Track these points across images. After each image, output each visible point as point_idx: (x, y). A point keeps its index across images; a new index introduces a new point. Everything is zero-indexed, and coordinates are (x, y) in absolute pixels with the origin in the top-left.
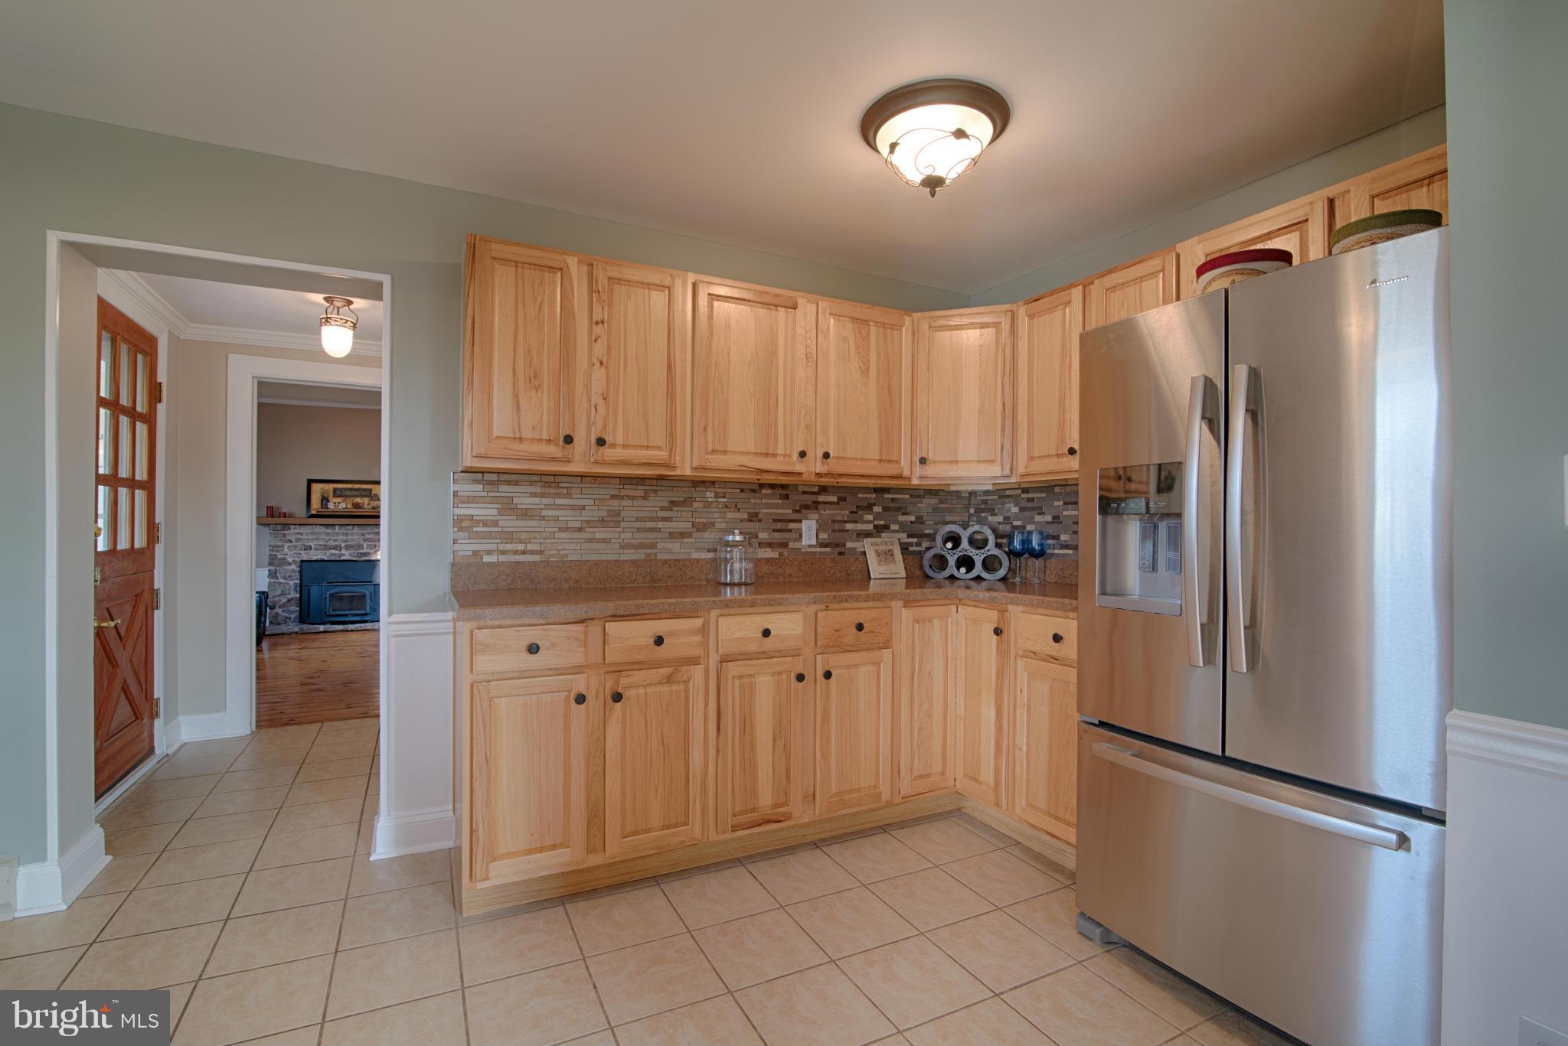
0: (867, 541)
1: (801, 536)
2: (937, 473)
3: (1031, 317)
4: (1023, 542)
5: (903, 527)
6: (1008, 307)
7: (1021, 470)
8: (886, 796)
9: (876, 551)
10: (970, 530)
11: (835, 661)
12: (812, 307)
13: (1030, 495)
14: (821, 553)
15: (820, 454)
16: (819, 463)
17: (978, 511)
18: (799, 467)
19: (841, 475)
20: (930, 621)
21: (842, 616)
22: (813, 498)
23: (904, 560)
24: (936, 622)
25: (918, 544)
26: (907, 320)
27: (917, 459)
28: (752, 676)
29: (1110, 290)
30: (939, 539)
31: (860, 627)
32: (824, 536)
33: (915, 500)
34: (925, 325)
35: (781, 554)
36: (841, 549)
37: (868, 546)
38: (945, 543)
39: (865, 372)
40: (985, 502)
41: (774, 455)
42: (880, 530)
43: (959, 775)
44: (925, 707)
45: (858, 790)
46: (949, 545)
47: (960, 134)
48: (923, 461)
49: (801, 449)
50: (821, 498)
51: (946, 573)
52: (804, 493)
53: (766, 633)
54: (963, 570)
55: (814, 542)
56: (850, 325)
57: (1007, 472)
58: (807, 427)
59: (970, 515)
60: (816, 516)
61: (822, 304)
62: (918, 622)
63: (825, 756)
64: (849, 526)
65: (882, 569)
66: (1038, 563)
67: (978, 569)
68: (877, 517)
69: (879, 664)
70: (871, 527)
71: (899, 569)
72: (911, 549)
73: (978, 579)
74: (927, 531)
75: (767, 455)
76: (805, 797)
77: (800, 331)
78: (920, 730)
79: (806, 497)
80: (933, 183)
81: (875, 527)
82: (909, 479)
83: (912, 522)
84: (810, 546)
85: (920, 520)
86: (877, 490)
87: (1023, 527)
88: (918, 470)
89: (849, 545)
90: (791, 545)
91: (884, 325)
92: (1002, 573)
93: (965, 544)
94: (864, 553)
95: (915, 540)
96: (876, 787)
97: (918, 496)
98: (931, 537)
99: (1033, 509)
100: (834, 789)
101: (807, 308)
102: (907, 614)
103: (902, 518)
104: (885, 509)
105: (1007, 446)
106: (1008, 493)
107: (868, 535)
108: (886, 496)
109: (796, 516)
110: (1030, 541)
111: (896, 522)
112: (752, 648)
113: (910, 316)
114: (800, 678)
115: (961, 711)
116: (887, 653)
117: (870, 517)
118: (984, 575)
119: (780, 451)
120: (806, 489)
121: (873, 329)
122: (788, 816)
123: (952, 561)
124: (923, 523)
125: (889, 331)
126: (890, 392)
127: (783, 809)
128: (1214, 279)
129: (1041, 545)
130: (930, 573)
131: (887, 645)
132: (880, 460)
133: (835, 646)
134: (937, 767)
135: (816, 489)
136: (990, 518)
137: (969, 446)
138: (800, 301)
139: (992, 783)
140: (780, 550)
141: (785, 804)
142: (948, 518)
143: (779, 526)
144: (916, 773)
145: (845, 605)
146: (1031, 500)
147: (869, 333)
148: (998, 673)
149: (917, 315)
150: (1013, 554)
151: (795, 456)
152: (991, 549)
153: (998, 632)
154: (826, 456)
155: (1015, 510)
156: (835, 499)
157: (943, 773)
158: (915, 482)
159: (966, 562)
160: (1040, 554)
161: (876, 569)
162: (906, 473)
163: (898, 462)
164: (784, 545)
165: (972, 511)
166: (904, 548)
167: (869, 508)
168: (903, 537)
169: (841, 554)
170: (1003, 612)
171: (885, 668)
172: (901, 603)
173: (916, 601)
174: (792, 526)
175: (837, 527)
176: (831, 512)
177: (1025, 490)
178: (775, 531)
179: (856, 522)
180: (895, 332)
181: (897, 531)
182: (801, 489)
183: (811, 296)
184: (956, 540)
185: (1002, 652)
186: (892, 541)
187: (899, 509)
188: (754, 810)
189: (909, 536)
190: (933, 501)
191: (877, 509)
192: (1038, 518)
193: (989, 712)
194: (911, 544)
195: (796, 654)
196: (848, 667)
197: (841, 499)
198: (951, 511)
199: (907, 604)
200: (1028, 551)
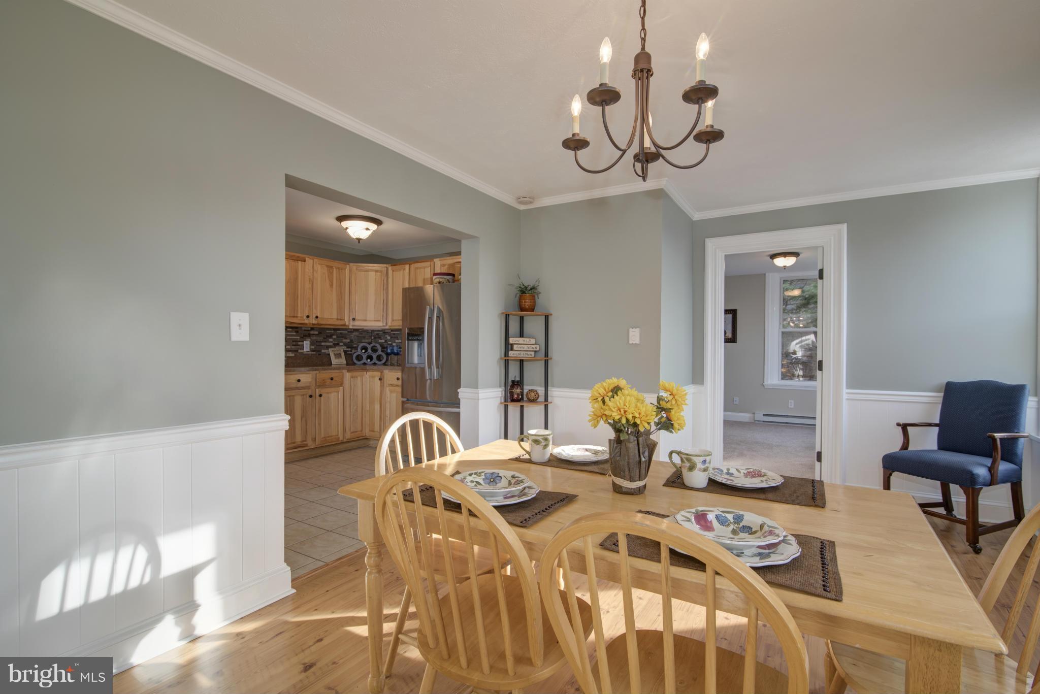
0: (330, 350)
1: (303, 347)
2: (358, 324)
3: (393, 271)
4: (391, 350)
5: (345, 344)
6: (385, 265)
7: (389, 324)
8: (341, 438)
9: (334, 354)
10: (372, 345)
11: (323, 391)
12: (311, 261)
13: (394, 332)
14: (312, 354)
15: (314, 317)
16: (314, 320)
17: (375, 338)
18: (306, 321)
19: (322, 325)
20: (357, 377)
21: (325, 374)
22: (308, 332)
23: (345, 357)
24: (359, 378)
25: (351, 351)
26: (348, 266)
27: (351, 318)
28: (293, 396)
29: (417, 268)
30: (359, 349)
31: (332, 379)
32: (313, 347)
33: (350, 333)
34: (354, 268)
35: (295, 355)
36: (319, 353)
37: (331, 352)
38: (362, 350)
39: (332, 286)
40: (377, 334)
41: (297, 317)
42: (336, 345)
43: (367, 431)
44: (355, 407)
45: (331, 436)
46: (363, 351)
47: (367, 229)
48: (354, 319)
49: (307, 315)
50: (312, 332)
51: (362, 362)
52: (305, 330)
53: (299, 381)
54: (369, 360)
55: (309, 350)
56: (326, 268)
57: (385, 325)
58: (309, 306)
59: (372, 339)
60: (309, 340)
61: (315, 260)
62: (352, 377)
63: (320, 424)
64: (323, 344)
65: (337, 360)
66: (396, 358)
67: (375, 360)
68: (334, 339)
69: (338, 392)
70: (332, 344)
71: (343, 361)
72: (348, 353)
73: (375, 364)
74: (354, 346)
75: (294, 317)
76: (312, 439)
77: (307, 270)
78: (353, 415)
79: (305, 332)
80: (359, 240)
81: (334, 344)
82: (348, 326)
83: (348, 342)
84: (307, 352)
85: (351, 341)
86: (334, 329)
87: (392, 344)
88: (352, 323)
89: (323, 351)
90: (300, 351)
91: (339, 268)
92: (384, 361)
93: (369, 350)
94: (329, 355)
95: (350, 349)
96: (337, 435)
97: (351, 332)
98: (356, 348)
99: (395, 337)
100: (323, 436)
101: (309, 261)
102: (348, 375)
103: (344, 340)
104: (337, 337)
105: (385, 315)
106: (386, 331)
107: (331, 347)
108: (338, 332)
109: (302, 340)
110: (393, 349)
111: (342, 342)
112: (294, 386)
113: (349, 264)
114: (311, 396)
115: (368, 409)
116: (341, 388)
117: (331, 340)
118: (377, 362)
119: (299, 315)
120: (305, 329)
121: (335, 270)
122: (306, 445)
123: (364, 357)
124: (353, 342)
125: (341, 271)
126: (341, 293)
127: (305, 443)
128: (437, 278)
129: (397, 351)
130: (355, 361)
131: (341, 384)
132: (337, 319)
133: (322, 385)
134: (359, 429)
135: (309, 329)
136: (380, 341)
137: (371, 315)
138: (307, 259)
139: (378, 431)
140: (296, 353)
141: (305, 441)
142: (363, 341)
143: (294, 343)
144: (352, 431)
145: (326, 371)
146: (394, 334)
147: (333, 271)
148: (380, 393)
149: (351, 264)
150: (388, 354)
151: (305, 318)
152: (380, 352)
153: (380, 379)
154: (317, 317)
155: (389, 338)
156: (317, 333)
157: (362, 431)
158: (351, 327)
159: (370, 357)
160: (397, 354)
161: (334, 361)
162: (347, 324)
163: (344, 320)
164: (297, 351)
165: (373, 338)
166: (345, 352)
167: (331, 336)
168: (345, 348)
169: (319, 355)
170: (382, 373)
171: (341, 393)
172: (346, 371)
173: (352, 370)
174: (300, 343)
175: (318, 344)
176: (316, 338)
177: (392, 331)
178: (293, 345)
179: (325, 342)
180: (343, 271)
181: (343, 346)
182: (303, 329)
183: (310, 257)
184: (366, 349)
185: (382, 386)
186: (341, 349)
187: (342, 337)
188: (294, 443)
189: (347, 348)
190: (356, 333)
191: (334, 337)
192: (397, 341)
193: (377, 407)
194: (348, 351)
195: (308, 388)
196: (328, 393)
197: (320, 333)
198: (364, 338)
199: (349, 371)
200: (393, 353)
